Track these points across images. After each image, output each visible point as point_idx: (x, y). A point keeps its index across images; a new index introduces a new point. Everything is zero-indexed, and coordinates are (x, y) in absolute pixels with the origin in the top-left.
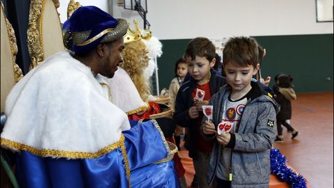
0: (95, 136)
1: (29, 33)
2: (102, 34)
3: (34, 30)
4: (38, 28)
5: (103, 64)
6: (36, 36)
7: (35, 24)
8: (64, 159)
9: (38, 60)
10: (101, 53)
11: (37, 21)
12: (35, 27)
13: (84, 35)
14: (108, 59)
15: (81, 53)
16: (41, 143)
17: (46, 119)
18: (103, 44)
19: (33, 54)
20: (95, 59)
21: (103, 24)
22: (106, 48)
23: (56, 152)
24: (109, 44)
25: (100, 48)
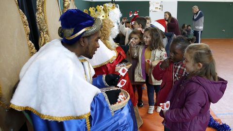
1: (37, 15)
3: (40, 13)
4: (43, 11)
5: (84, 50)
6: (42, 17)
7: (41, 8)
9: (45, 33)
10: (83, 44)
11: (42, 6)
12: (41, 11)
14: (88, 48)
18: (84, 37)
19: (41, 29)
20: (78, 48)
21: (83, 24)
22: (86, 40)
23: (51, 117)
24: (89, 37)
25: (81, 40)
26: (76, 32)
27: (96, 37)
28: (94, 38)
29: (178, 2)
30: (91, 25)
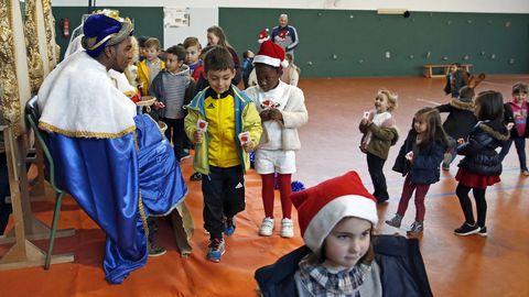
0: (118, 120)
1: (27, 25)
2: (109, 37)
6: (33, 27)
8: (94, 139)
10: (109, 55)
13: (92, 40)
14: (115, 59)
15: (94, 54)
16: (75, 126)
17: (78, 109)
18: (110, 46)
20: (104, 59)
22: (112, 49)
23: (88, 133)
24: (116, 45)
25: (107, 49)
26: (98, 41)
27: (124, 45)
28: (122, 47)
29: (220, 9)
30: (117, 31)
